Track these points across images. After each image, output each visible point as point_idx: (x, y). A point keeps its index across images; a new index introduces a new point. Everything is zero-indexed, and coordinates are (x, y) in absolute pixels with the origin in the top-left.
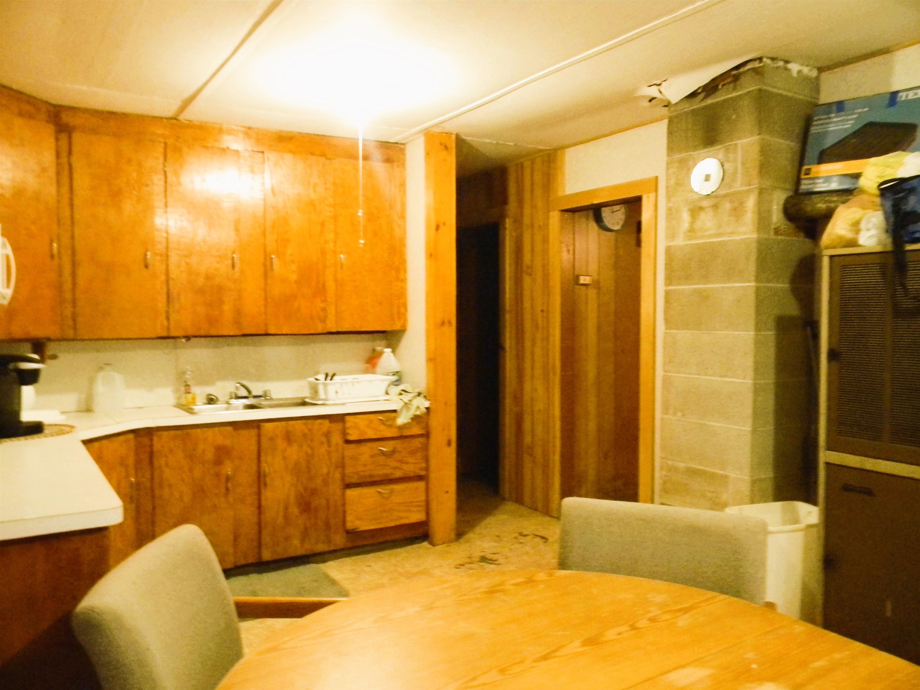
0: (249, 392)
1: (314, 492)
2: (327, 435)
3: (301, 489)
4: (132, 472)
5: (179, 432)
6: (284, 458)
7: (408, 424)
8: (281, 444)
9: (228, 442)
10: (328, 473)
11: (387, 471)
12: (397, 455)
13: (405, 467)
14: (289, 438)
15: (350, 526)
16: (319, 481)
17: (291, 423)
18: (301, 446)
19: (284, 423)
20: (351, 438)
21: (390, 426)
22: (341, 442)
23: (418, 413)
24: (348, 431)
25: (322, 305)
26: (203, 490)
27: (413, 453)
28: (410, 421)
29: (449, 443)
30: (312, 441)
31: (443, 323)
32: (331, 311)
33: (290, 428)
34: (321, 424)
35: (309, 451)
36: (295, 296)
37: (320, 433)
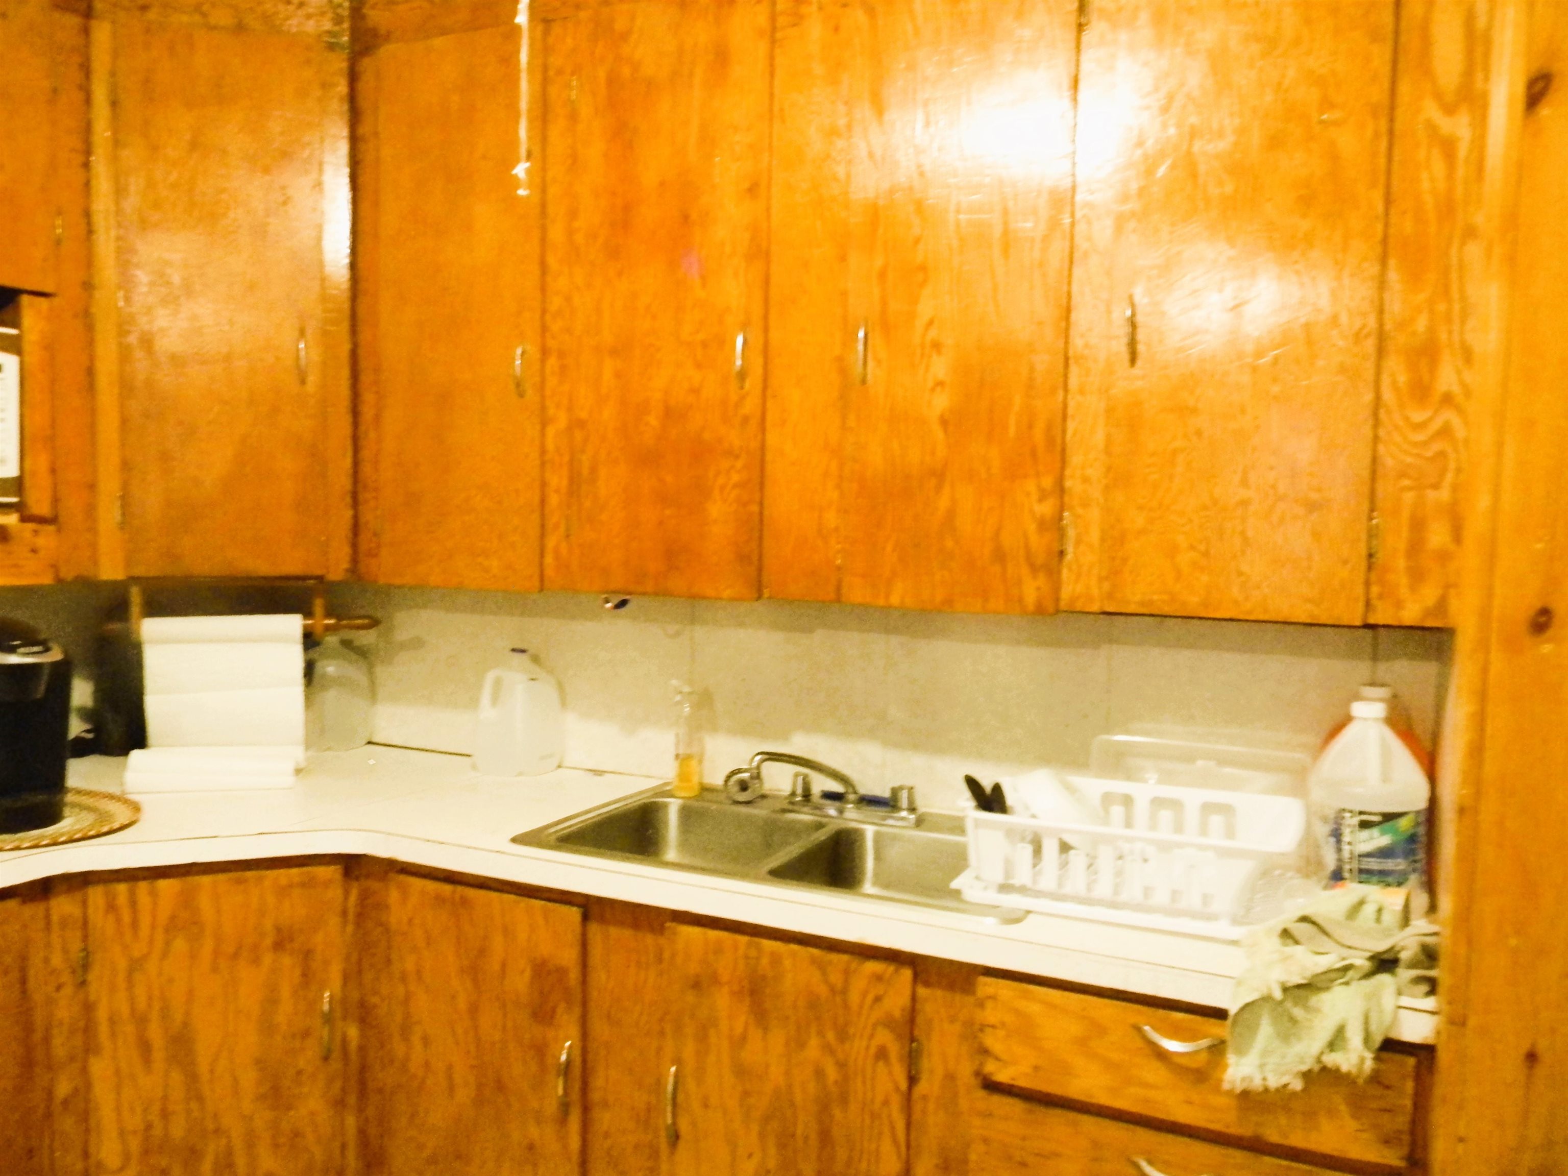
0: (845, 782)
2: (908, 1027)
4: (333, 971)
5: (447, 888)
6: (741, 1071)
8: (730, 1010)
9: (569, 958)
14: (757, 997)
18: (798, 1042)
19: (743, 939)
20: (1003, 1076)
24: (992, 1039)
25: (1044, 508)
26: (500, 1087)
28: (1297, 1085)
30: (843, 1035)
32: (1088, 528)
34: (879, 978)
35: (832, 1073)
36: (939, 475)
37: (878, 1014)
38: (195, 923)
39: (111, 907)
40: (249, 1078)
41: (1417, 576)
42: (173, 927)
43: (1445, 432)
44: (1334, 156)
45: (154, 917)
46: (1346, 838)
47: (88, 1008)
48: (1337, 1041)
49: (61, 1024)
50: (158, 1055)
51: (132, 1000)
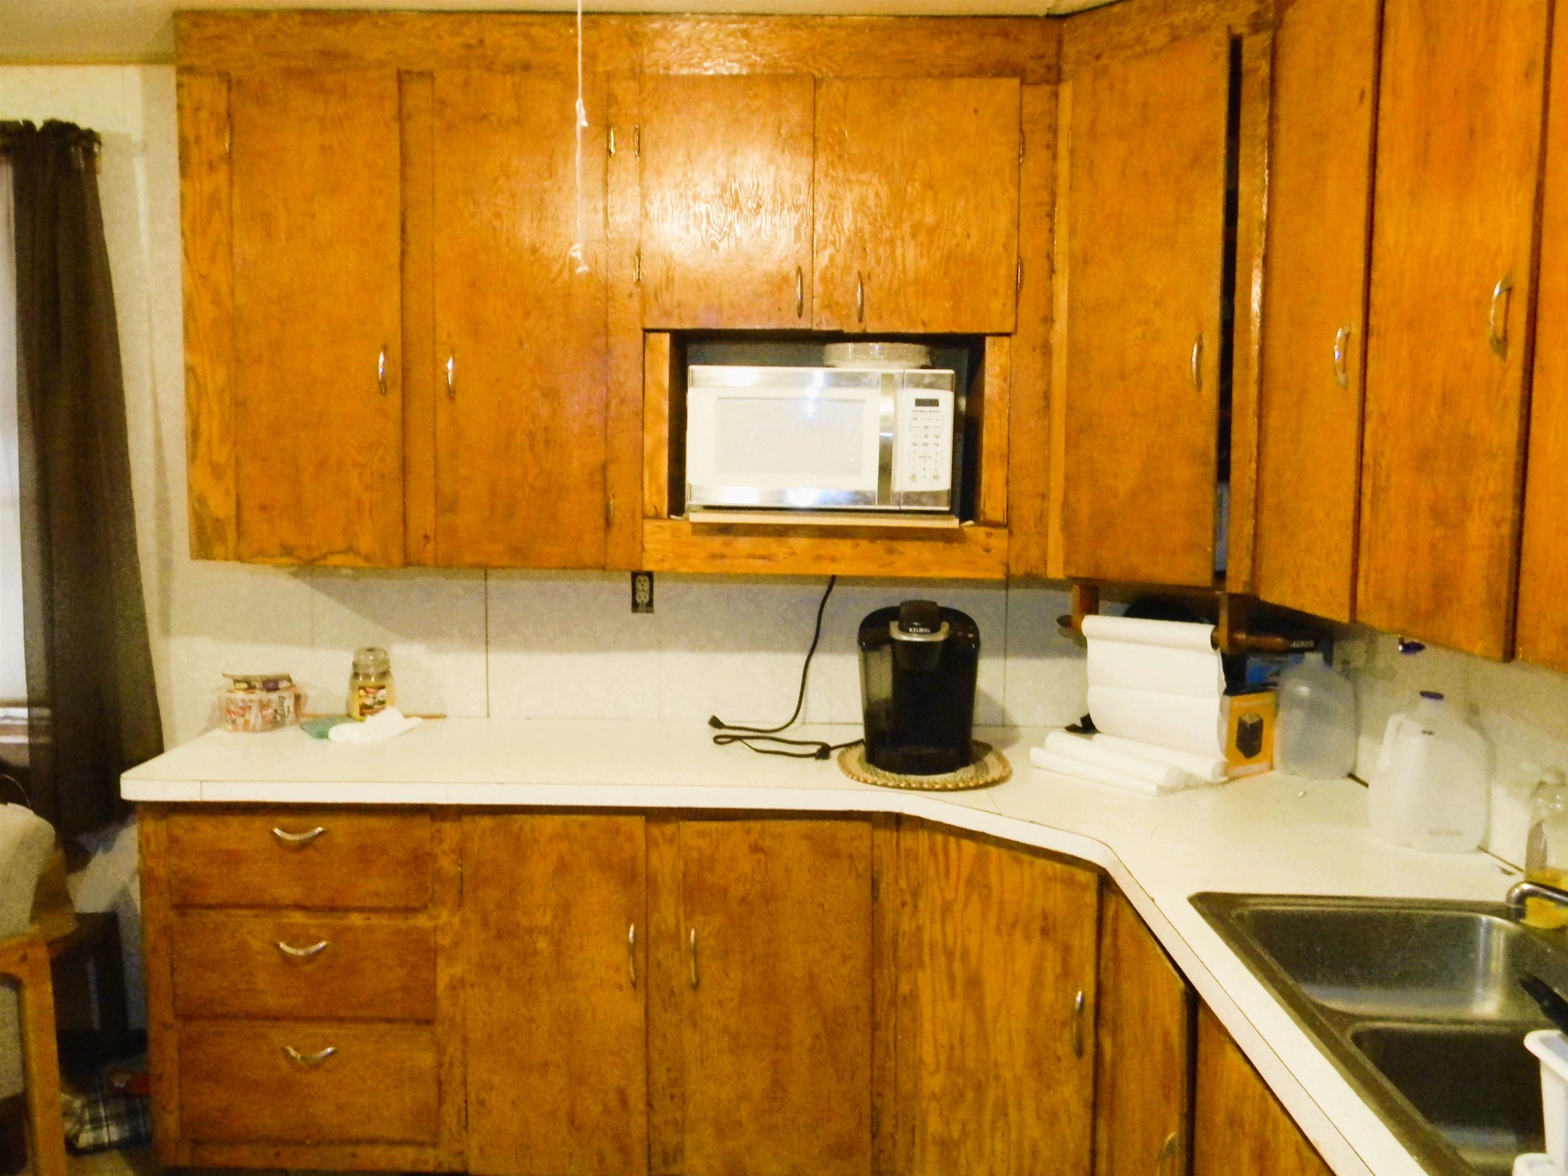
38: (985, 886)
39: (932, 851)
40: (1020, 1043)
42: (970, 883)
45: (959, 871)
47: (919, 930)
49: (904, 933)
50: (959, 990)
51: (944, 935)
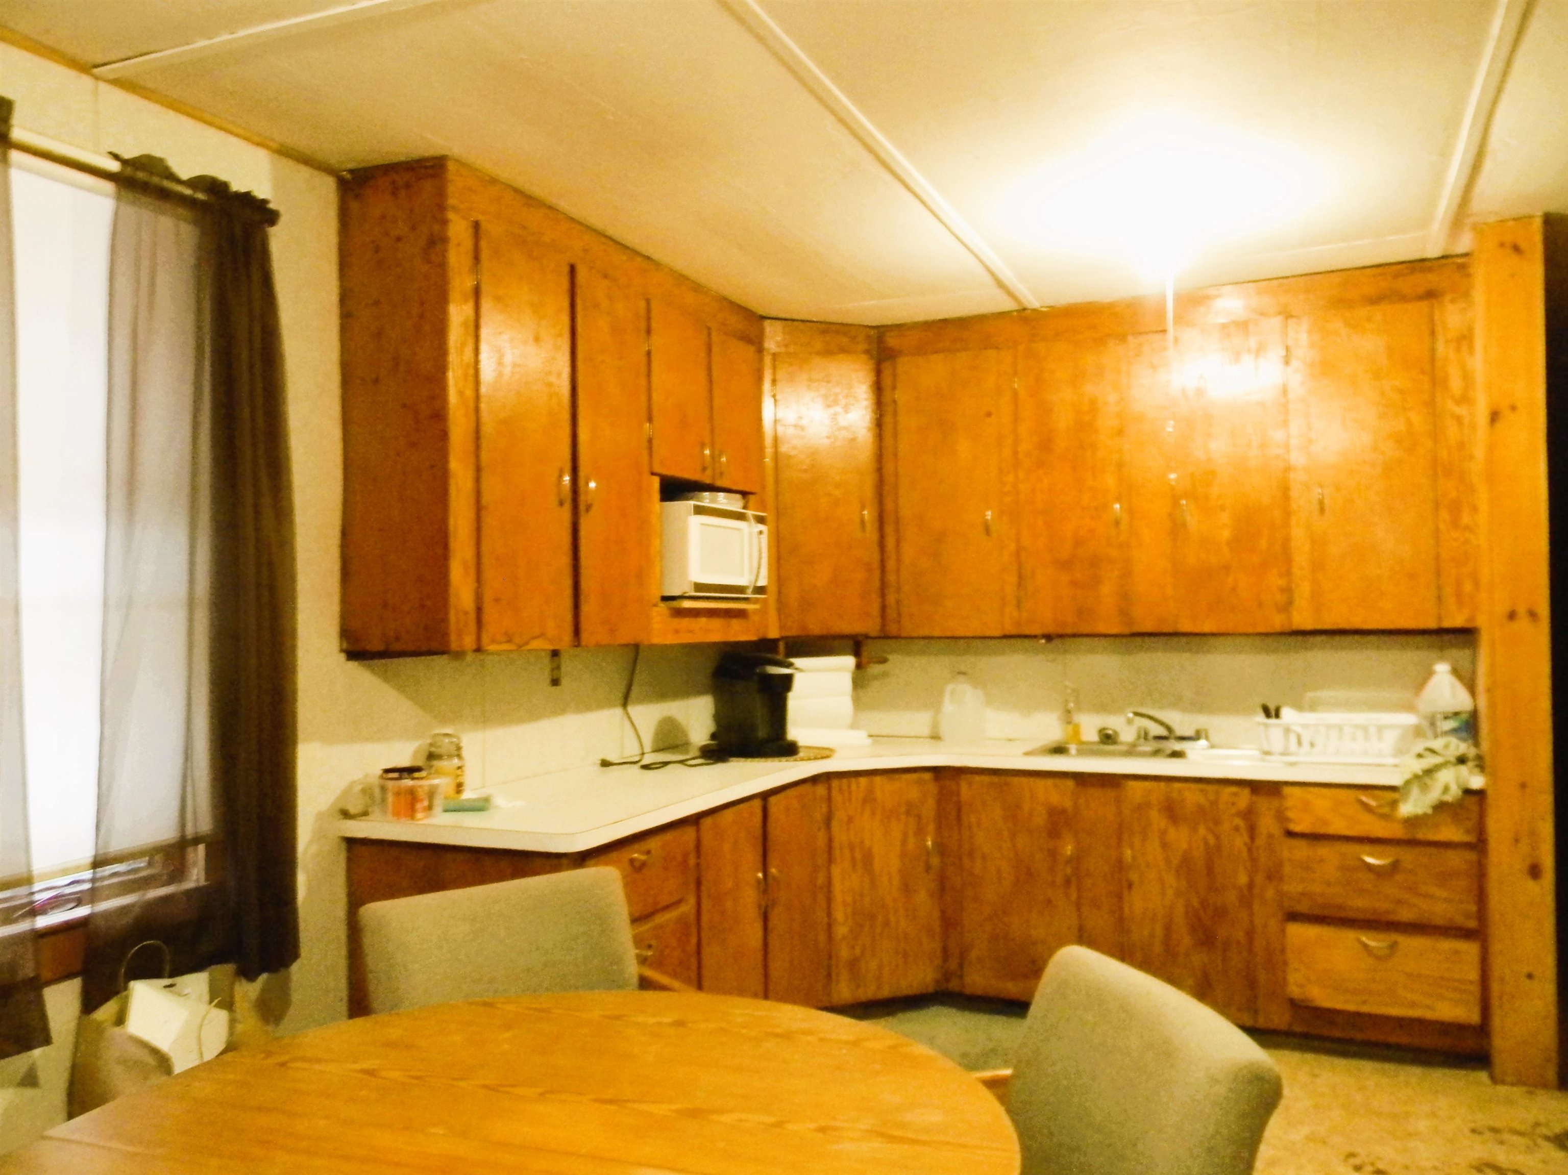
0: (1169, 729)
1: (1220, 913)
2: (1249, 815)
3: (1195, 903)
4: (931, 828)
6: (1165, 846)
7: (1425, 816)
8: (1157, 819)
9: (1068, 804)
10: (1251, 885)
11: (1383, 905)
12: (1399, 877)
13: (1423, 904)
14: (1171, 811)
15: (1294, 991)
16: (1231, 897)
17: (1177, 785)
18: (1194, 829)
19: (1162, 785)
20: (1297, 828)
21: (1385, 817)
22: (1277, 831)
23: (1448, 798)
24: (1290, 814)
25: (1282, 582)
26: (1029, 873)
27: (1444, 878)
28: (1430, 811)
29: (1535, 872)
30: (1217, 822)
31: (1512, 616)
32: (1304, 590)
33: (1175, 795)
34: (1235, 794)
35: (1212, 841)
36: (1227, 568)
37: (1233, 810)
38: (874, 800)
39: (840, 790)
40: (896, 881)
41: (1460, 603)
42: (865, 801)
43: (1467, 542)
44: (1409, 423)
45: (857, 796)
46: (1438, 723)
47: (830, 840)
48: (1446, 789)
50: (859, 866)
51: (849, 838)
